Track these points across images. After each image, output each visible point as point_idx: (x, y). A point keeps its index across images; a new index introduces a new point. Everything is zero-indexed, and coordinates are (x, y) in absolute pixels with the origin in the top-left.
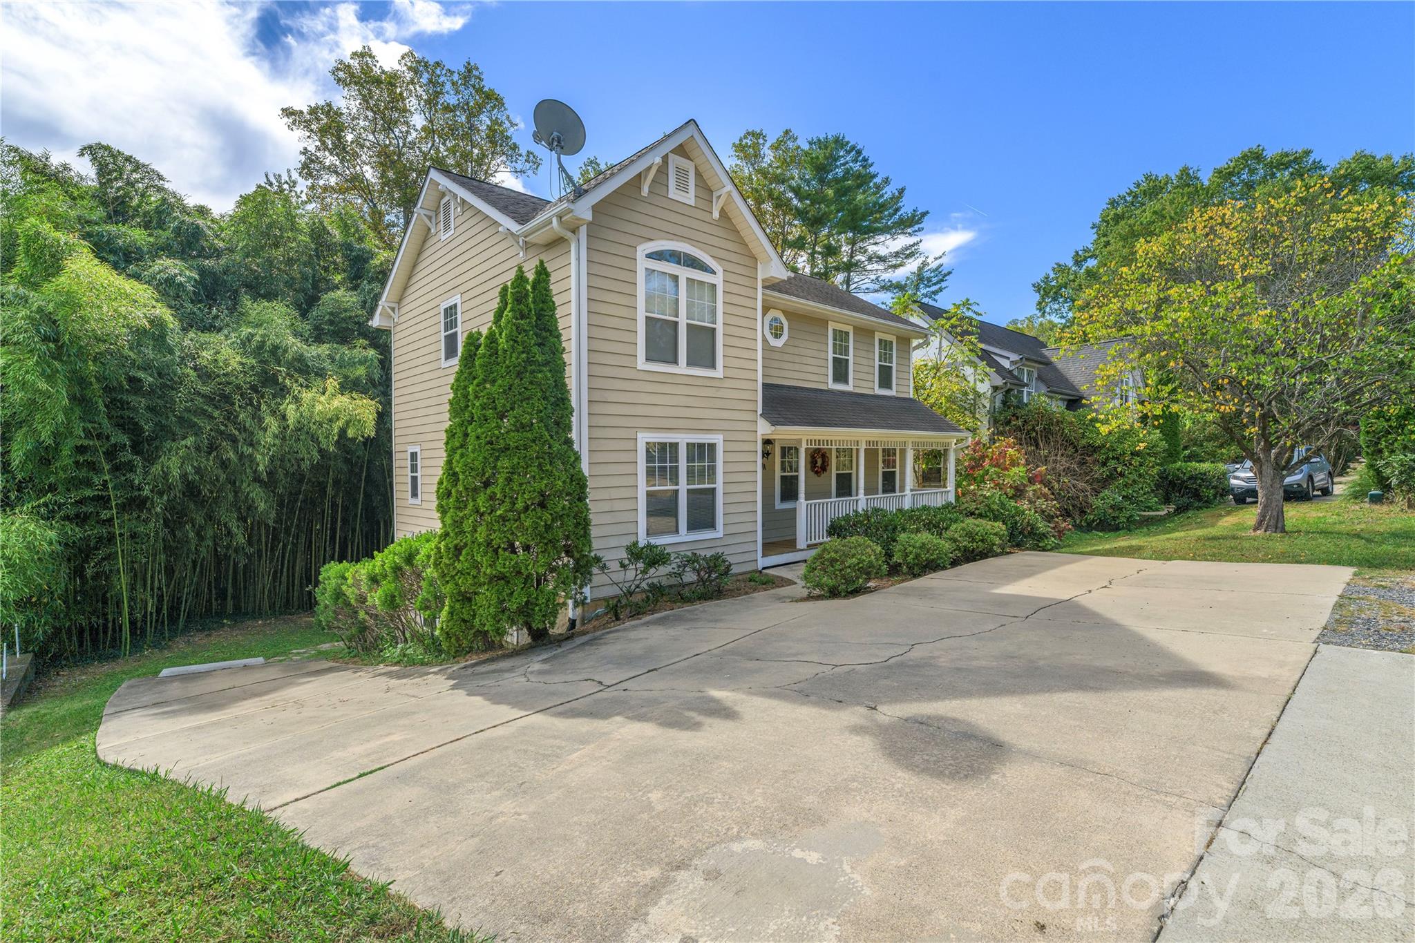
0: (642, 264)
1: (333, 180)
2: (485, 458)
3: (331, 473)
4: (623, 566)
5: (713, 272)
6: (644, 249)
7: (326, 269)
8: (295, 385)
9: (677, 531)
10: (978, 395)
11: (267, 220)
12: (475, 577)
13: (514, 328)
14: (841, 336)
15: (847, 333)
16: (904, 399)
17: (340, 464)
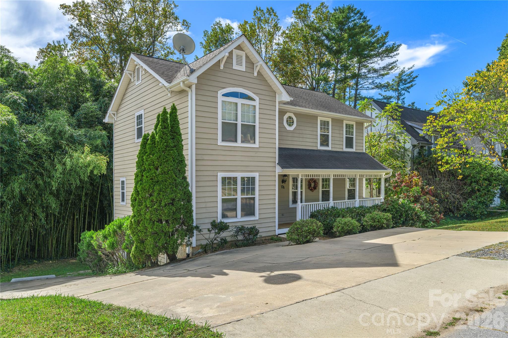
0: (221, 99)
1: (85, 40)
2: (149, 185)
3: (84, 190)
4: (209, 230)
5: (254, 100)
6: (221, 92)
7: (83, 91)
8: (70, 149)
9: (236, 217)
10: (405, 150)
11: (57, 70)
12: (145, 233)
13: (162, 133)
14: (325, 124)
15: (328, 122)
16: (360, 153)
17: (88, 185)
